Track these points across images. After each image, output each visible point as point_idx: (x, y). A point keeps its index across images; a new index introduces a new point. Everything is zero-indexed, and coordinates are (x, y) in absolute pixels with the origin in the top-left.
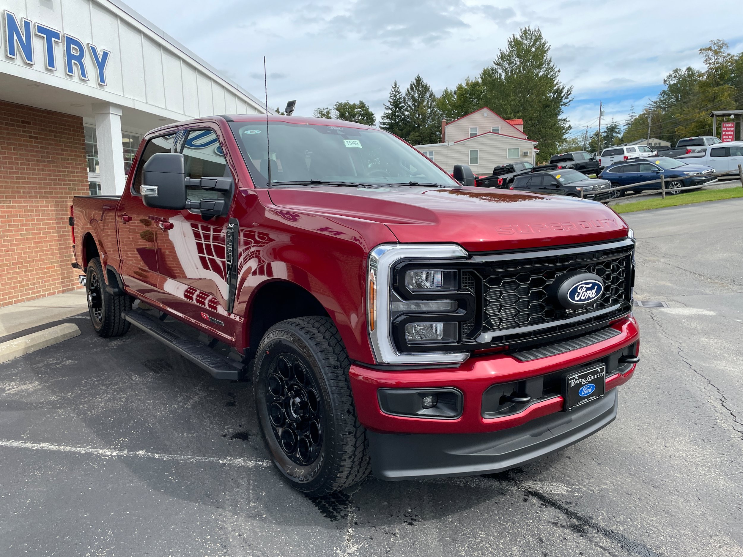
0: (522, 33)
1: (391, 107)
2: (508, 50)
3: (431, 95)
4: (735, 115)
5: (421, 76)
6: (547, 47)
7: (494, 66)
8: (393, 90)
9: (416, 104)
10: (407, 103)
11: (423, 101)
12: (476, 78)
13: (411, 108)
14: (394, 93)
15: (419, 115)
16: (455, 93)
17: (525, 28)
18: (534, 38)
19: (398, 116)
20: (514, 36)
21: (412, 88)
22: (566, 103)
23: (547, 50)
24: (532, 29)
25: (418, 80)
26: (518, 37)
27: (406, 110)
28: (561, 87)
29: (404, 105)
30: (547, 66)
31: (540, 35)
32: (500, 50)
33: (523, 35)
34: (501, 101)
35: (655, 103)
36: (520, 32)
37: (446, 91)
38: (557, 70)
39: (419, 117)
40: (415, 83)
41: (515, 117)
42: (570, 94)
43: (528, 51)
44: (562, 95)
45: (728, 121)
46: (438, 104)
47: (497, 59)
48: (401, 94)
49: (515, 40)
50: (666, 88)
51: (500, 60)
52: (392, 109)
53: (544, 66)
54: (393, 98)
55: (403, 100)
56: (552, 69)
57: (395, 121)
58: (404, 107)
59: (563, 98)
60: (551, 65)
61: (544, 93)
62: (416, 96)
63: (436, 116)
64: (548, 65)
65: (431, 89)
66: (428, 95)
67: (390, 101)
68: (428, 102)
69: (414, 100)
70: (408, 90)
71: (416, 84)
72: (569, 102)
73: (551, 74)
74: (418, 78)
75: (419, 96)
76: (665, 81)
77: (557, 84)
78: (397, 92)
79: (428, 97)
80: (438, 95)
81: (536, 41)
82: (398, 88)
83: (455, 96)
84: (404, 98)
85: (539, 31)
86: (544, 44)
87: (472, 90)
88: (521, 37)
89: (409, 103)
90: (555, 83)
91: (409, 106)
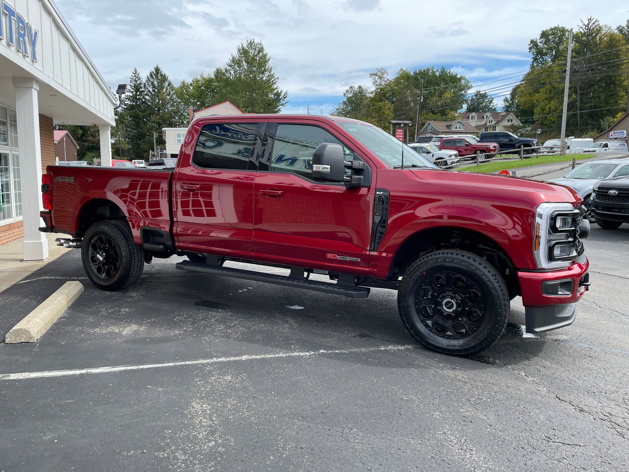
0: (248, 43)
1: (131, 90)
2: (238, 56)
3: (170, 84)
4: (404, 124)
5: (160, 66)
6: (268, 58)
7: (228, 67)
8: (134, 75)
9: (156, 90)
10: (148, 89)
11: (163, 88)
12: (208, 74)
13: (151, 94)
14: (134, 78)
15: (159, 100)
16: (191, 85)
17: (251, 40)
18: (257, 49)
19: (139, 99)
20: (242, 45)
21: (151, 76)
22: (284, 104)
23: (268, 60)
24: (256, 42)
25: (157, 70)
26: (245, 46)
27: (147, 95)
28: (280, 91)
29: (144, 89)
30: (269, 73)
31: (262, 48)
32: (232, 55)
33: (249, 45)
34: (235, 97)
35: (337, 109)
36: (247, 43)
37: (183, 83)
38: (276, 77)
39: (159, 102)
40: (154, 72)
41: (246, 111)
42: (286, 97)
43: (254, 59)
44: (280, 97)
45: (400, 128)
46: (176, 92)
47: (229, 62)
48: (141, 80)
49: (243, 49)
50: (345, 100)
51: (232, 63)
52: (133, 92)
53: (267, 73)
54: (133, 82)
55: (143, 85)
56: (272, 76)
57: (136, 103)
58: (144, 92)
59: (281, 100)
60: (272, 72)
61: (267, 95)
62: (156, 83)
63: (175, 103)
64: (270, 72)
65: (169, 79)
66: (167, 84)
67: (131, 85)
68: (167, 89)
69: (154, 87)
70: (148, 78)
71: (155, 73)
72: (286, 103)
73: (272, 80)
74: (157, 68)
75: (158, 84)
76: (345, 95)
77: (276, 89)
78: (138, 78)
79: (167, 85)
80: (177, 85)
81: (259, 52)
82: (138, 74)
83: (191, 88)
84: (145, 84)
85: (261, 44)
86: (266, 55)
87: (208, 84)
88: (247, 47)
89: (149, 89)
90: (275, 87)
91: (149, 91)
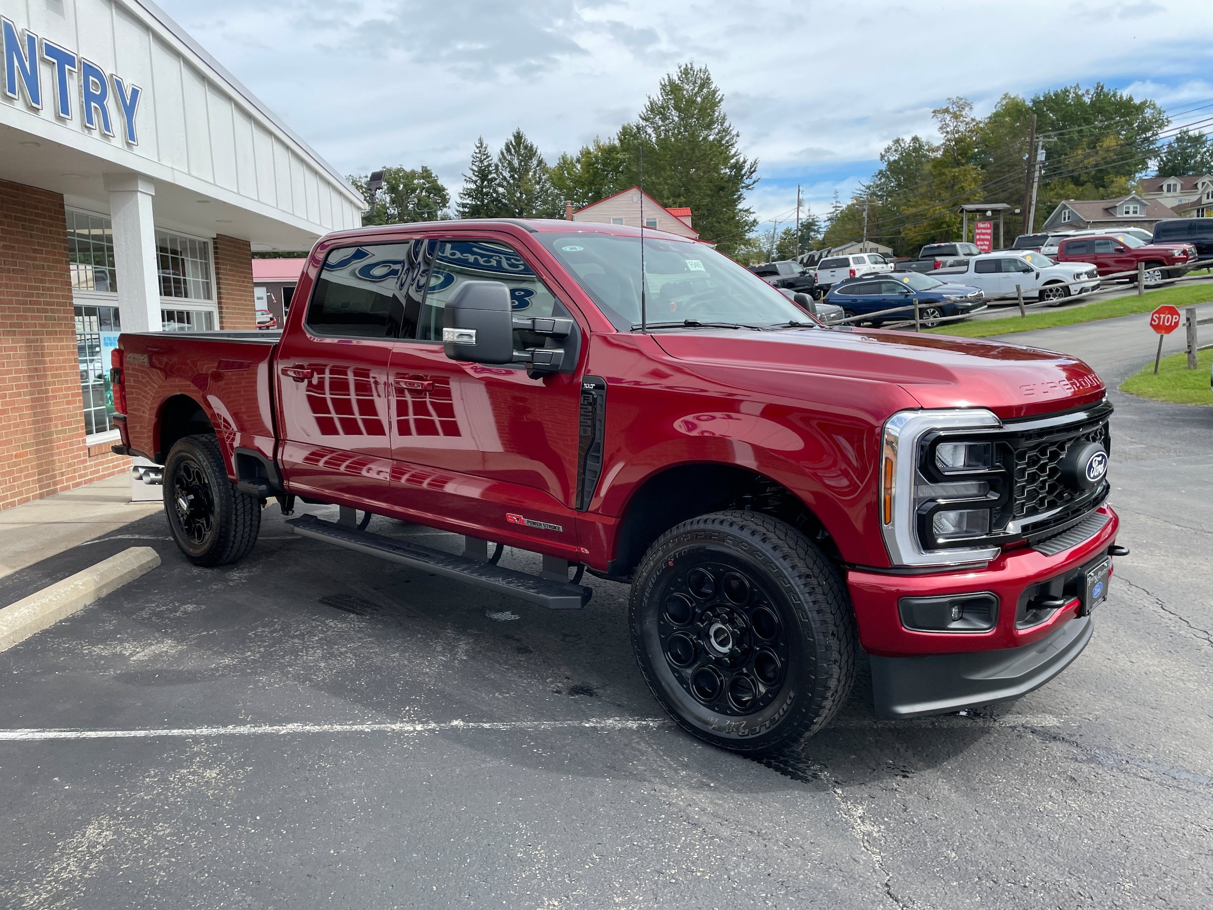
0: (681, 72)
1: (474, 178)
2: (661, 98)
3: (540, 162)
4: (994, 211)
5: (522, 130)
6: (719, 97)
7: (641, 121)
8: (477, 151)
9: (516, 176)
10: (501, 173)
11: (527, 171)
12: (609, 138)
13: (508, 182)
14: (479, 155)
15: (521, 193)
16: (578, 161)
17: (686, 65)
18: (699, 82)
19: (487, 194)
20: (669, 77)
21: (508, 150)
22: (749, 185)
23: (719, 102)
24: (696, 68)
25: (518, 137)
26: (675, 78)
27: (500, 185)
28: (742, 160)
29: (495, 175)
30: (719, 127)
31: (708, 79)
32: (649, 98)
33: (684, 76)
34: (653, 178)
35: (868, 188)
36: (678, 71)
37: (564, 158)
38: (734, 133)
39: (521, 196)
40: (513, 142)
41: (675, 203)
42: (755, 171)
43: (691, 102)
44: (743, 172)
45: (983, 220)
46: (551, 178)
47: (645, 111)
48: (490, 158)
49: (672, 83)
50: (884, 166)
51: (649, 113)
52: (476, 181)
53: (716, 126)
54: (477, 163)
55: (494, 168)
56: (726, 131)
57: (482, 201)
58: (496, 179)
59: (745, 177)
60: (726, 124)
61: (716, 169)
62: (516, 163)
63: (549, 196)
64: (721, 125)
65: (538, 152)
66: (535, 162)
67: (472, 170)
68: (535, 173)
69: (513, 170)
70: (502, 153)
71: (514, 144)
72: (754, 183)
74: (518, 133)
75: (520, 164)
76: (882, 157)
77: (734, 156)
78: (484, 155)
79: (535, 165)
80: (552, 163)
81: (702, 87)
82: (486, 148)
83: (579, 166)
84: (497, 166)
85: (706, 71)
86: (715, 92)
87: (608, 157)
88: (679, 79)
89: (504, 174)
90: (733, 152)
91: (505, 178)
